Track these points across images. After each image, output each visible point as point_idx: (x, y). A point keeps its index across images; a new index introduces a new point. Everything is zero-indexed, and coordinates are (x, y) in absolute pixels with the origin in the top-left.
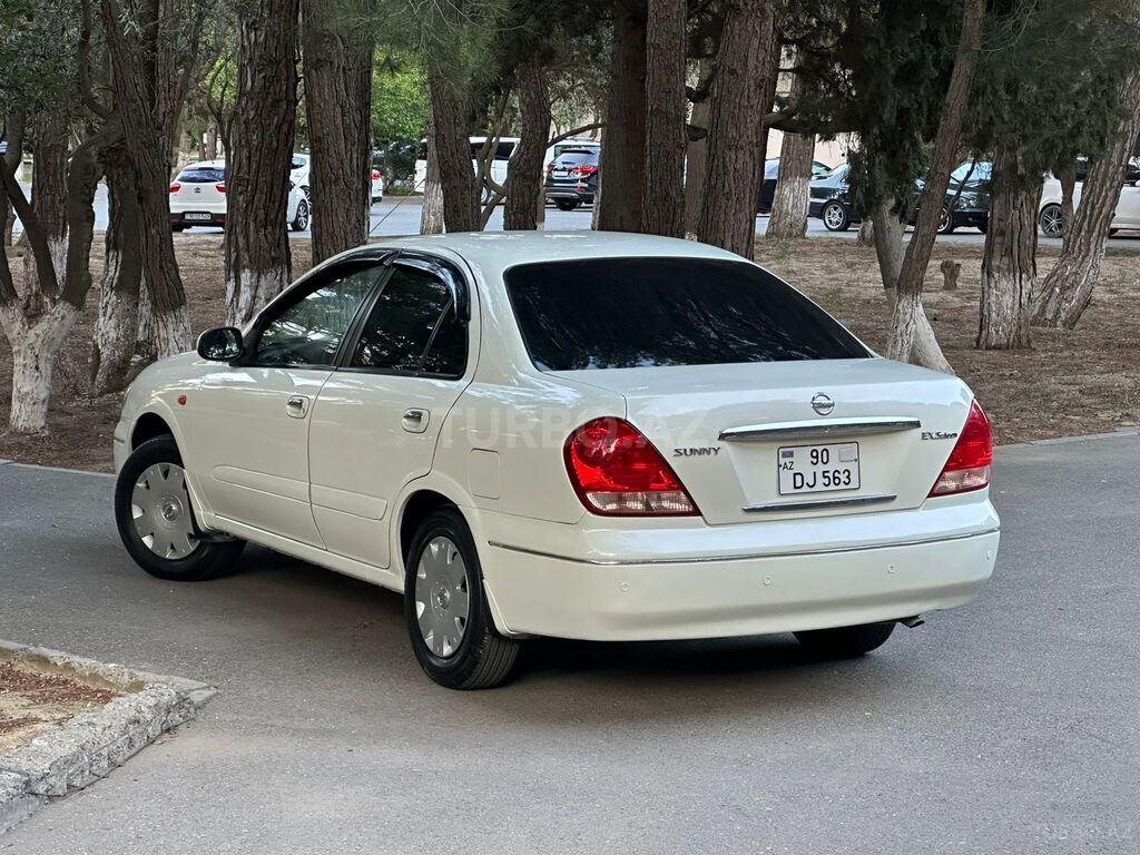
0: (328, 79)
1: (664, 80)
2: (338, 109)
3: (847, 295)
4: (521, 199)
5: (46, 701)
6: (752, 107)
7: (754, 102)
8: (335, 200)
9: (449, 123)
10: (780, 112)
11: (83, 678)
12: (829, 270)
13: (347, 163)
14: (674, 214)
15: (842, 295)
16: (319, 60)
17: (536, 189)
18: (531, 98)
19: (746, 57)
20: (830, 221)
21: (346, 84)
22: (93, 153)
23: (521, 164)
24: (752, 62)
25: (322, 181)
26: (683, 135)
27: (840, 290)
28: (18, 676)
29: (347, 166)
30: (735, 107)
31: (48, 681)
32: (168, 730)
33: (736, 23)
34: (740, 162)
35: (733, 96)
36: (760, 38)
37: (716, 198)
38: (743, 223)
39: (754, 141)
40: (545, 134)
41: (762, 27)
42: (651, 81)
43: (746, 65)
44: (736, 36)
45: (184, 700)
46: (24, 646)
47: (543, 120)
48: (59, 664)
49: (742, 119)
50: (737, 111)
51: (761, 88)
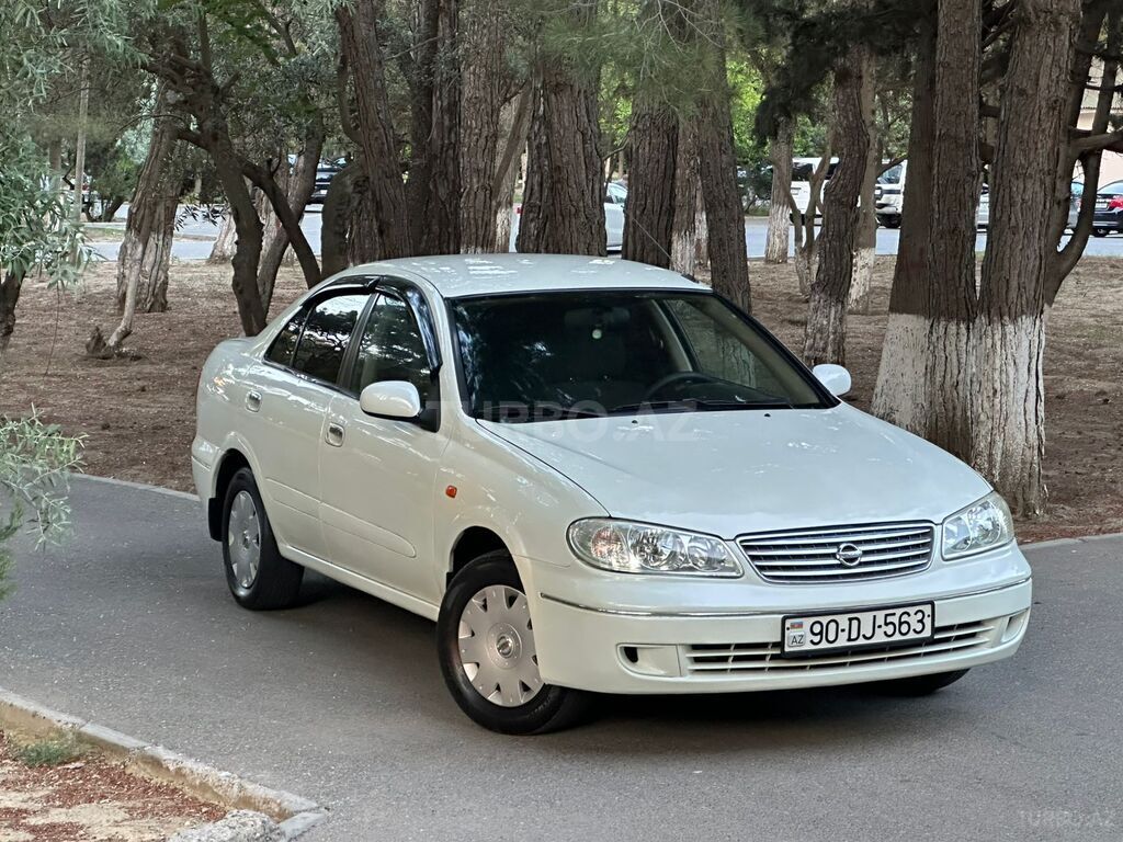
0: (569, 104)
1: (954, 102)
2: (579, 136)
4: (836, 226)
5: (144, 814)
6: (1044, 130)
7: (1046, 125)
8: (575, 234)
10: (1115, 133)
11: (193, 787)
14: (963, 250)
17: (853, 216)
18: (848, 120)
19: (1037, 75)
21: (587, 109)
22: (349, 182)
23: (838, 188)
24: (1043, 82)
25: (562, 215)
26: (974, 161)
28: (129, 780)
30: (1023, 132)
31: (157, 789)
33: (1027, 38)
34: (1029, 192)
35: (1022, 119)
36: (1054, 54)
37: (1002, 232)
38: (1032, 260)
39: (1046, 169)
40: (863, 158)
41: (1057, 40)
42: (939, 104)
43: (1037, 85)
44: (1027, 53)
45: (272, 831)
46: (141, 744)
47: (861, 144)
48: (171, 768)
49: (1031, 145)
50: (1026, 136)
51: (1054, 109)
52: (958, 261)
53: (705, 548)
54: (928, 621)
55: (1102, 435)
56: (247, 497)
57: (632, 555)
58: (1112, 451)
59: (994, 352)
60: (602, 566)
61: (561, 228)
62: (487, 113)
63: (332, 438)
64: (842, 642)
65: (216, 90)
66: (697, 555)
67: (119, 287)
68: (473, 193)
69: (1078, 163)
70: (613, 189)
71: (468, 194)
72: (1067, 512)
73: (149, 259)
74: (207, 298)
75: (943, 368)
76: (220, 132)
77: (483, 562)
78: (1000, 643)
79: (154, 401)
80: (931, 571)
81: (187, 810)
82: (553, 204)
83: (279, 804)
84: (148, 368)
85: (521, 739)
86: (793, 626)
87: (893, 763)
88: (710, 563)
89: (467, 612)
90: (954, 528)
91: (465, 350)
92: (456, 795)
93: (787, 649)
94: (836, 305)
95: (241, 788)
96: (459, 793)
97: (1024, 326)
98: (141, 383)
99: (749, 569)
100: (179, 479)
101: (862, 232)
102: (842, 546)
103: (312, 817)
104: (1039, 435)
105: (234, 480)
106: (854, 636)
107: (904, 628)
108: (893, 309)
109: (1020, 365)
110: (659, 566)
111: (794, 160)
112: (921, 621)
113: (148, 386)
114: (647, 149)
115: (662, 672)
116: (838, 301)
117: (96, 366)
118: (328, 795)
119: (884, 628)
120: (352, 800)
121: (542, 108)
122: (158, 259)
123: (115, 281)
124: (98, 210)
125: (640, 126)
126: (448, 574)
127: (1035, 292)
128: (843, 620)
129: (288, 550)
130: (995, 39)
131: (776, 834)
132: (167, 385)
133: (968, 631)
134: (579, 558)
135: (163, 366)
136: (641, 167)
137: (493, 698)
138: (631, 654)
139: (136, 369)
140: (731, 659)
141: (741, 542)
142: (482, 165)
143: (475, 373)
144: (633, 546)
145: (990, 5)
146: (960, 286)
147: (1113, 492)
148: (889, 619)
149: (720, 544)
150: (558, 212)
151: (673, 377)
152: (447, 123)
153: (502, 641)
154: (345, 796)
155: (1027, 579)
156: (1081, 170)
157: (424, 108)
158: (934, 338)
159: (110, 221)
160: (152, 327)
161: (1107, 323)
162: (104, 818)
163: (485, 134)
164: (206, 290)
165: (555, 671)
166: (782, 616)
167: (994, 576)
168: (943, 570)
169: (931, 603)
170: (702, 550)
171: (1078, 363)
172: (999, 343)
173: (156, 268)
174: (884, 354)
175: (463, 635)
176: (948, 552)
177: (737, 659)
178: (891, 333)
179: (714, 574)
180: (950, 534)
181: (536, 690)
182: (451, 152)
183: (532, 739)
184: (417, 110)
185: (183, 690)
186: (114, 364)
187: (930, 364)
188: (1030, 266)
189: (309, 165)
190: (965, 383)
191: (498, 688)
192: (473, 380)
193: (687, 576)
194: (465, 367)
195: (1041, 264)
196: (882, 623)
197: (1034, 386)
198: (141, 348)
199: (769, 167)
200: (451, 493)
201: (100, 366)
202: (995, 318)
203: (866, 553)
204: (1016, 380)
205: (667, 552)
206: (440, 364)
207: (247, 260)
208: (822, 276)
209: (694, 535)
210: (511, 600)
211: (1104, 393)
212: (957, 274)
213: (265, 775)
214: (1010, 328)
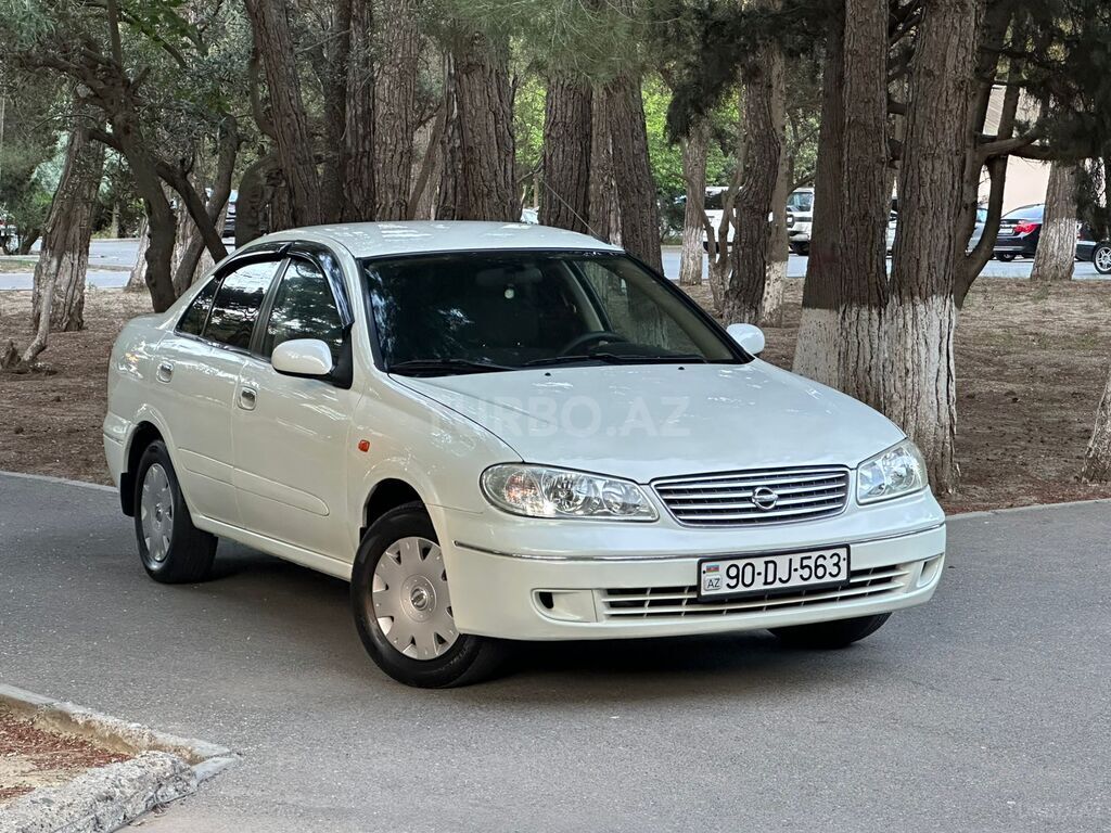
0: (480, 84)
1: (863, 89)
2: (491, 116)
3: (1105, 334)
4: (749, 233)
5: (52, 766)
6: (951, 111)
7: (953, 106)
9: (627, 136)
10: (1020, 138)
11: (103, 739)
12: (1088, 309)
13: (501, 174)
14: (875, 236)
15: (1099, 335)
16: (469, 64)
17: (764, 223)
18: (759, 127)
19: (944, 56)
20: (1101, 264)
21: (499, 89)
22: (262, 175)
23: (750, 197)
24: (950, 63)
25: (474, 195)
26: (883, 148)
27: (1097, 329)
28: (37, 735)
29: (500, 179)
30: (931, 112)
31: (66, 743)
32: (155, 808)
33: (934, 20)
34: (937, 172)
35: (929, 100)
36: (961, 35)
37: (910, 214)
38: (941, 241)
39: (954, 149)
40: (774, 166)
41: (963, 23)
42: (848, 90)
43: (944, 65)
44: (934, 35)
45: (182, 771)
46: (49, 700)
47: (772, 152)
48: (80, 722)
49: (939, 125)
50: (933, 117)
51: (961, 89)
52: (869, 246)
53: (620, 493)
54: (843, 564)
55: (1013, 430)
56: (159, 470)
57: (546, 502)
58: (1022, 443)
59: (906, 332)
60: (516, 511)
61: (474, 209)
62: (402, 129)
63: (244, 402)
64: (758, 586)
65: (127, 83)
66: (612, 501)
67: (34, 307)
68: (388, 209)
69: (984, 168)
70: (528, 215)
71: (384, 209)
72: (979, 491)
73: (65, 278)
74: (124, 318)
75: (856, 354)
76: (131, 126)
77: (396, 515)
78: (915, 588)
79: (70, 411)
80: (848, 514)
81: (96, 761)
82: (466, 185)
83: (190, 752)
84: (62, 382)
85: (437, 691)
86: (709, 569)
87: (810, 708)
88: (624, 507)
89: (381, 565)
90: (868, 474)
91: (379, 319)
92: (370, 740)
93: (703, 593)
94: (750, 312)
95: (152, 737)
96: (374, 739)
97: (935, 306)
98: (56, 394)
99: (664, 512)
100: (93, 474)
101: (775, 245)
102: (757, 490)
103: (224, 761)
104: (951, 415)
105: (146, 453)
106: (770, 579)
107: (820, 571)
108: (806, 304)
109: (931, 345)
110: (574, 511)
111: (708, 189)
112: (837, 565)
113: (64, 397)
114: (561, 156)
115: (578, 618)
116: (751, 307)
117: (12, 380)
118: (240, 742)
119: (800, 572)
120: (265, 746)
121: (456, 111)
122: (74, 279)
123: (31, 304)
124: (14, 244)
125: (554, 135)
126: (361, 529)
127: (945, 272)
128: (759, 564)
129: (201, 520)
130: (902, 34)
131: (693, 770)
132: (83, 396)
133: (884, 575)
134: (493, 504)
135: (79, 380)
136: (556, 175)
137: (408, 652)
138: (547, 600)
139: (51, 382)
140: (647, 604)
141: (656, 486)
142: (397, 182)
143: (388, 336)
144: (548, 492)
145: (897, 3)
146: (872, 272)
147: (1024, 473)
148: (805, 563)
149: (634, 488)
150: (470, 192)
151: (587, 337)
152: (361, 131)
153: (417, 594)
154: (257, 742)
155: (941, 525)
156: (987, 174)
157: (337, 108)
158: (847, 324)
159: (26, 254)
160: (67, 345)
161: (1014, 333)
162: (11, 770)
163: (399, 149)
164: (123, 311)
165: (470, 620)
166: (698, 559)
167: (909, 522)
168: (860, 514)
169: (847, 546)
170: (617, 495)
171: (987, 369)
172: (910, 323)
173: (72, 287)
174: (798, 349)
175: (377, 588)
176: (861, 498)
177: (653, 604)
178: (804, 327)
179: (630, 518)
180: (865, 479)
181: (451, 641)
182: (365, 160)
183: (447, 691)
184: (331, 109)
185: (92, 654)
186: (29, 378)
187: (843, 350)
188: (940, 246)
189: (224, 172)
190: (877, 368)
191: (413, 642)
192: (386, 343)
193: (601, 520)
194: (378, 331)
195: (950, 245)
196: (799, 567)
197: (946, 365)
198: (57, 364)
199: (682, 197)
200: (364, 447)
201: (15, 380)
202: (907, 298)
203: (781, 497)
204: (928, 360)
205: (582, 498)
206: (353, 321)
207: (160, 253)
208: (735, 282)
209: (608, 479)
210: (425, 552)
211: (1013, 393)
212: (868, 259)
213: (177, 725)
214: (921, 308)
